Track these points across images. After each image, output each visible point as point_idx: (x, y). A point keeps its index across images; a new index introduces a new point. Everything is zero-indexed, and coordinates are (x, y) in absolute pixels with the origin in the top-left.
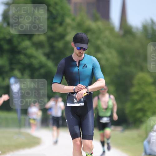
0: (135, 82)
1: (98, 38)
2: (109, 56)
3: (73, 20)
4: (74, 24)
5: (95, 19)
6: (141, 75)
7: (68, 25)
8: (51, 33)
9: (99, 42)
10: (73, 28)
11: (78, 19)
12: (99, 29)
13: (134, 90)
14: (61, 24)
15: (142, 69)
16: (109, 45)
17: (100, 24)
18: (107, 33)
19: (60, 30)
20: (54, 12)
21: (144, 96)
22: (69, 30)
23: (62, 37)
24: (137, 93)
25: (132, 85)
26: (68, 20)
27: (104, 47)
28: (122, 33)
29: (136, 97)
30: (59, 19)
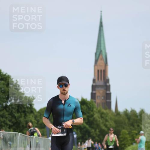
0: (121, 133)
1: (106, 116)
2: (111, 123)
3: (97, 109)
4: (97, 111)
5: (105, 109)
6: (123, 130)
7: (95, 111)
8: (88, 115)
9: (107, 118)
10: (97, 113)
11: (99, 109)
12: (107, 113)
13: (121, 136)
14: (92, 111)
15: (124, 128)
16: (111, 119)
17: (108, 111)
18: (110, 114)
19: (92, 113)
20: (89, 106)
21: (125, 139)
22: (95, 113)
23: (92, 116)
24: (122, 138)
25: (120, 135)
26: (95, 110)
27: (109, 120)
28: (116, 114)
29: (121, 139)
30: (91, 109)
